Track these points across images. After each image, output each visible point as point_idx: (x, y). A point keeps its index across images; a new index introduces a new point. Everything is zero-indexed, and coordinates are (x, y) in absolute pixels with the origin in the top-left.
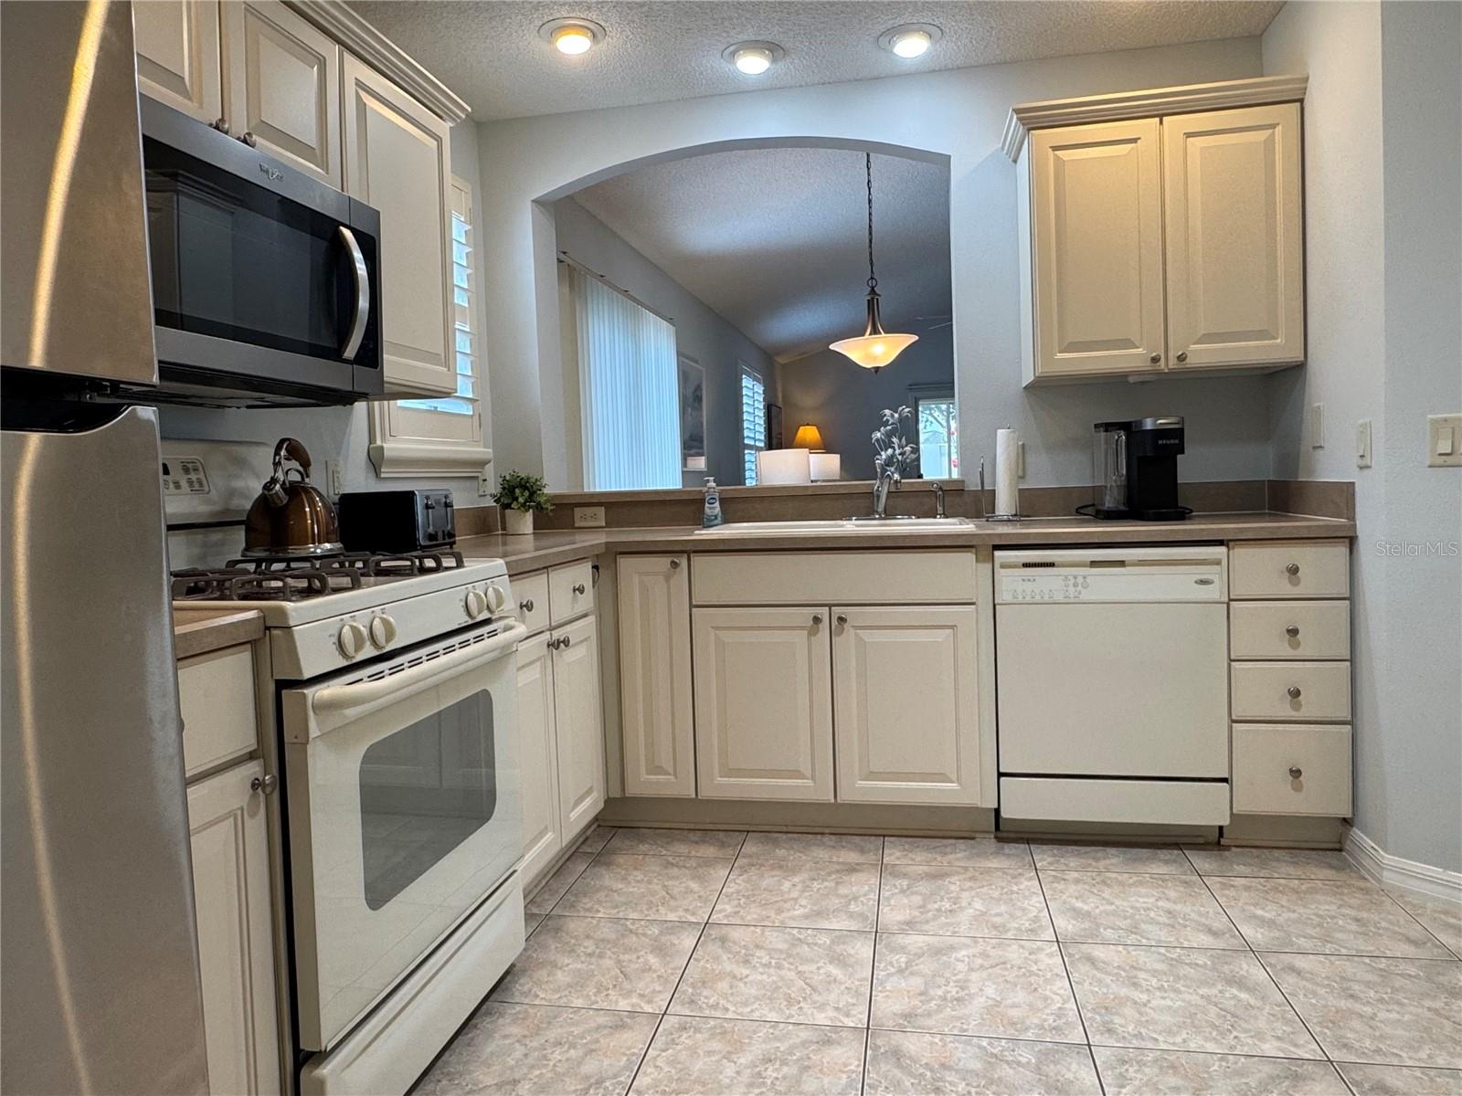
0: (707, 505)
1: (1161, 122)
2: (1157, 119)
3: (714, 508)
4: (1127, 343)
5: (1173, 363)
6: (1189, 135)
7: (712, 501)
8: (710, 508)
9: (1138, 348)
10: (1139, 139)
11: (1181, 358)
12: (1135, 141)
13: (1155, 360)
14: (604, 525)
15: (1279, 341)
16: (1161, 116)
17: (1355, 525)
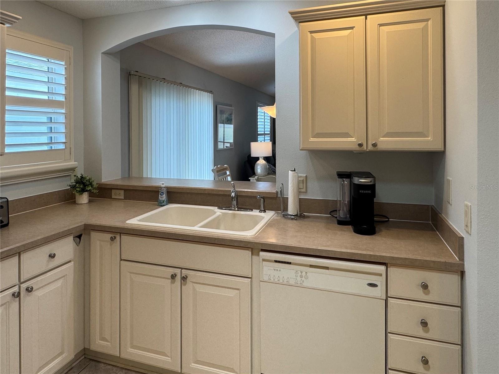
0: (160, 196)
1: (366, 18)
2: (364, 17)
3: (163, 197)
4: (347, 135)
5: (370, 148)
6: (381, 25)
7: (162, 194)
8: (161, 197)
9: (353, 138)
10: (354, 27)
11: (374, 145)
12: (352, 28)
13: (360, 145)
14: (123, 198)
15: (430, 138)
16: (366, 15)
17: (464, 264)
